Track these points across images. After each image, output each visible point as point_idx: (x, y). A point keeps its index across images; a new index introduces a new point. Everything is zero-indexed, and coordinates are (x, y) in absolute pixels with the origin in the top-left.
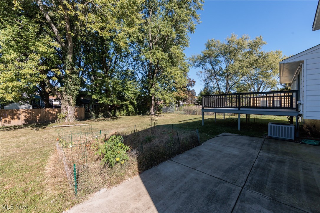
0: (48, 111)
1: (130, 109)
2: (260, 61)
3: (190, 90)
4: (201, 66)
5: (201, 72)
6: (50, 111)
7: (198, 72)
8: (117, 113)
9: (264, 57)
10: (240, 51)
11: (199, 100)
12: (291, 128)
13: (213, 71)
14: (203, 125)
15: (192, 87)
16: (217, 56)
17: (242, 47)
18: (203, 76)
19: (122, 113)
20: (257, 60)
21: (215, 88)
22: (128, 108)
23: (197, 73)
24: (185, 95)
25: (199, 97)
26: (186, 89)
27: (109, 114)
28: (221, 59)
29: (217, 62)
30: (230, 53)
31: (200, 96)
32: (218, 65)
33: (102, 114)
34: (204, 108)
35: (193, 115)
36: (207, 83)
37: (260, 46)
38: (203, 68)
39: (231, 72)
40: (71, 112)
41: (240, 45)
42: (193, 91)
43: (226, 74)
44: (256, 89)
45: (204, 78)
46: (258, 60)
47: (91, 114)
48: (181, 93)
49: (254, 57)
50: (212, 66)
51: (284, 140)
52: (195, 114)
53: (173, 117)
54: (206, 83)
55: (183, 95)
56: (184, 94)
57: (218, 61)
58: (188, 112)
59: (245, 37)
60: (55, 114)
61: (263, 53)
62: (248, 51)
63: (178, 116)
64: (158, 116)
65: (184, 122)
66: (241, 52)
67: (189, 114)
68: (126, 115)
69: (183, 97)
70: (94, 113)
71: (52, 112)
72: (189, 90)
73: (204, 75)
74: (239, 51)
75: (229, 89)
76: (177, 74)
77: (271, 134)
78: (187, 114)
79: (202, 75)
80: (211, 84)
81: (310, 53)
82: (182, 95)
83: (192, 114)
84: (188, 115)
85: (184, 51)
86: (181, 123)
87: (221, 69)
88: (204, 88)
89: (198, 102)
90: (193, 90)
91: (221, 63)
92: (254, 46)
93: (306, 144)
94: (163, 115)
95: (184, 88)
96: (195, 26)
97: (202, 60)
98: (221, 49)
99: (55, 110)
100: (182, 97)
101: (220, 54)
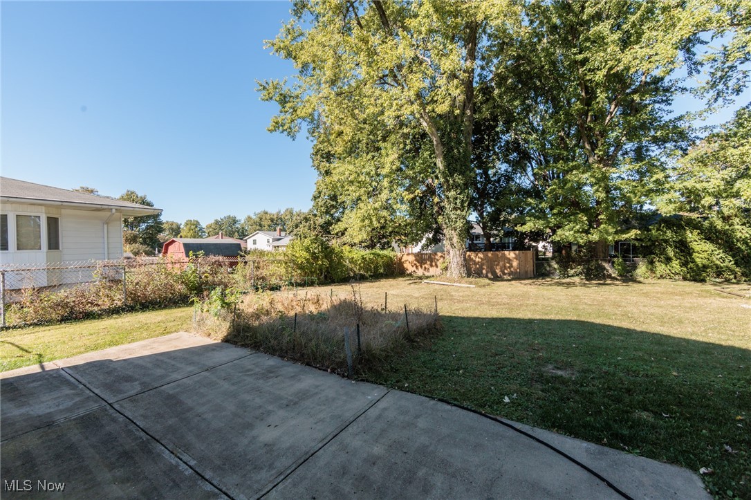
0: (469, 256)
1: (699, 259)
6: (472, 257)
8: (642, 269)
19: (661, 268)
22: (690, 255)
27: (605, 269)
33: (580, 268)
40: (455, 260)
47: (550, 266)
60: (479, 262)
68: (685, 279)
70: (557, 263)
71: (474, 259)
99: (479, 255)
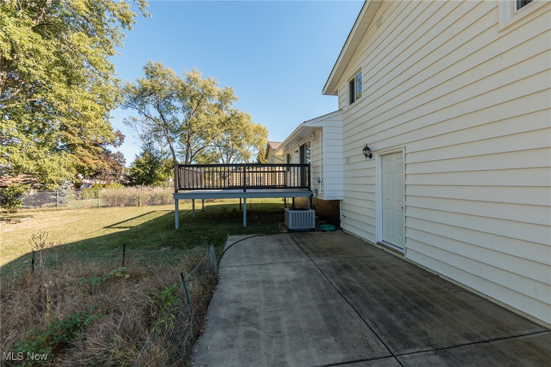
2: (233, 121)
3: (110, 152)
4: (137, 107)
5: (134, 120)
7: (127, 118)
9: (237, 117)
10: (208, 99)
11: (134, 175)
12: (312, 213)
13: (162, 122)
14: (177, 226)
15: (115, 146)
16: (170, 96)
17: (209, 94)
18: (139, 128)
20: (229, 119)
21: (166, 153)
23: (125, 119)
24: (101, 163)
25: (135, 169)
26: (100, 149)
28: (176, 103)
29: (169, 108)
30: (192, 98)
31: (135, 167)
32: (171, 113)
34: (180, 192)
35: (130, 208)
36: (150, 144)
37: (231, 101)
38: (140, 112)
39: (196, 129)
41: (208, 90)
42: (120, 155)
43: (186, 132)
44: (225, 160)
45: (141, 132)
46: (231, 120)
48: (86, 158)
49: (225, 114)
50: (160, 112)
51: (305, 231)
52: (135, 205)
53: (75, 219)
54: (147, 143)
55: (93, 162)
56: (97, 161)
57: (172, 107)
58: (115, 202)
59: (213, 80)
61: (237, 112)
62: (216, 104)
63: (85, 213)
64: (10, 220)
65: (120, 228)
66: (209, 102)
67: (119, 205)
69: (94, 167)
72: (107, 154)
73: (143, 127)
74: (205, 99)
75: (192, 157)
76: (89, 108)
77: (293, 226)
78: (112, 206)
79: (137, 125)
80: (156, 146)
81: (329, 119)
82: (91, 162)
83: (126, 205)
84: (116, 209)
85: (110, 56)
86: (112, 231)
87: (175, 120)
88: (143, 152)
89: (131, 180)
90: (119, 152)
91: (177, 111)
92: (225, 98)
93: (326, 231)
94: (31, 216)
95: (95, 148)
96: (134, 15)
97: (140, 96)
98: (177, 87)
100: (90, 168)
101: (174, 95)
